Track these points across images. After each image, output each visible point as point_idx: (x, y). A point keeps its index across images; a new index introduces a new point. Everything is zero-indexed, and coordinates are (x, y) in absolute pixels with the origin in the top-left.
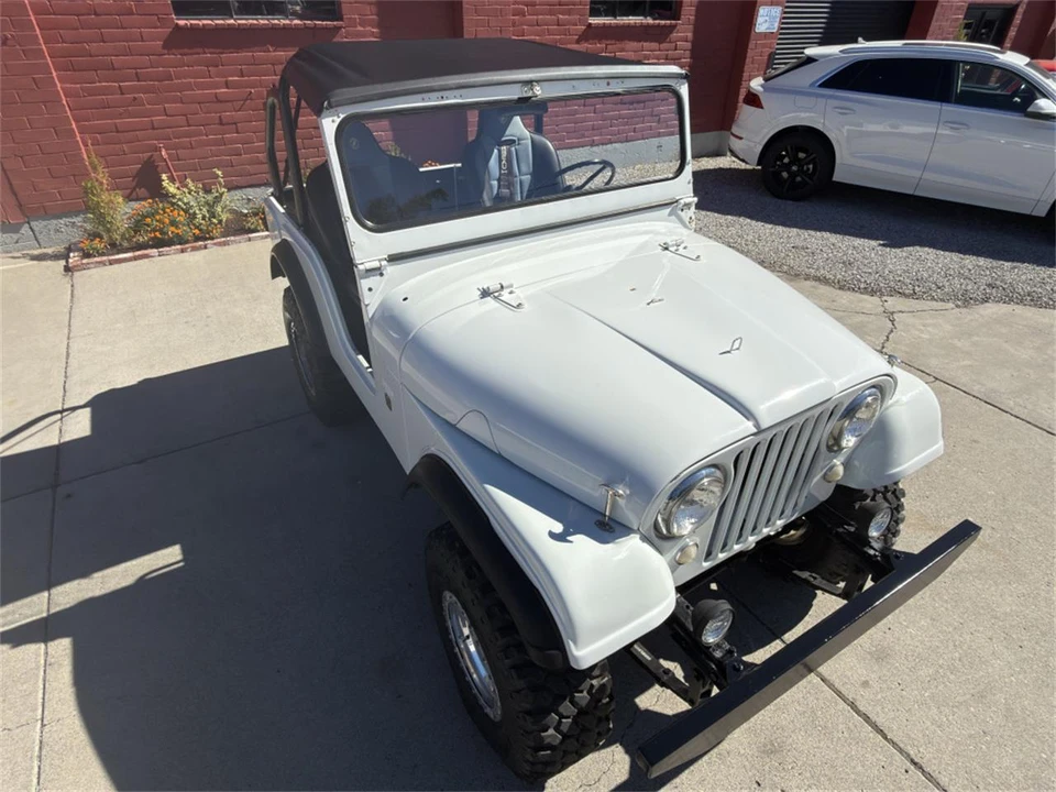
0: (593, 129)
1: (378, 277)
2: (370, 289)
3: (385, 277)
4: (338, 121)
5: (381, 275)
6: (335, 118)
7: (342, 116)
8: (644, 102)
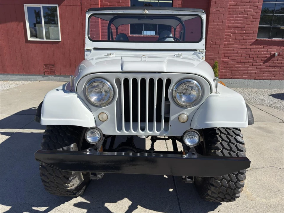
0: (255, 74)
1: (90, 52)
2: (87, 55)
3: (92, 53)
4: (90, 15)
5: (91, 52)
6: (89, 14)
7: (91, 14)
8: (280, 67)
